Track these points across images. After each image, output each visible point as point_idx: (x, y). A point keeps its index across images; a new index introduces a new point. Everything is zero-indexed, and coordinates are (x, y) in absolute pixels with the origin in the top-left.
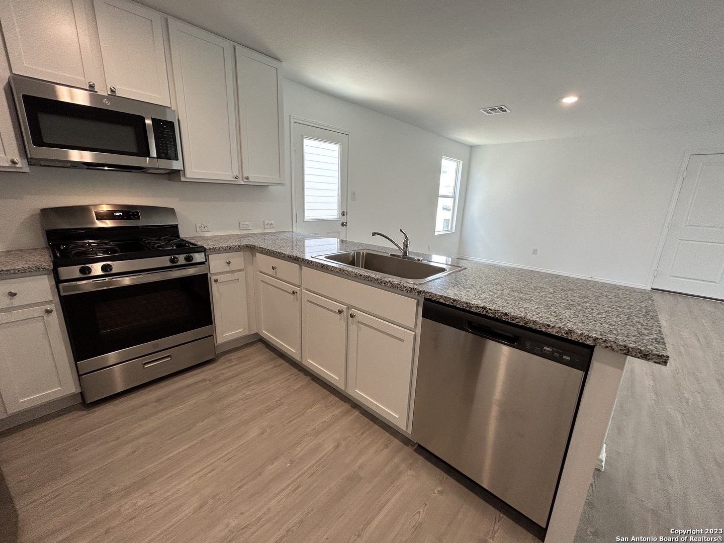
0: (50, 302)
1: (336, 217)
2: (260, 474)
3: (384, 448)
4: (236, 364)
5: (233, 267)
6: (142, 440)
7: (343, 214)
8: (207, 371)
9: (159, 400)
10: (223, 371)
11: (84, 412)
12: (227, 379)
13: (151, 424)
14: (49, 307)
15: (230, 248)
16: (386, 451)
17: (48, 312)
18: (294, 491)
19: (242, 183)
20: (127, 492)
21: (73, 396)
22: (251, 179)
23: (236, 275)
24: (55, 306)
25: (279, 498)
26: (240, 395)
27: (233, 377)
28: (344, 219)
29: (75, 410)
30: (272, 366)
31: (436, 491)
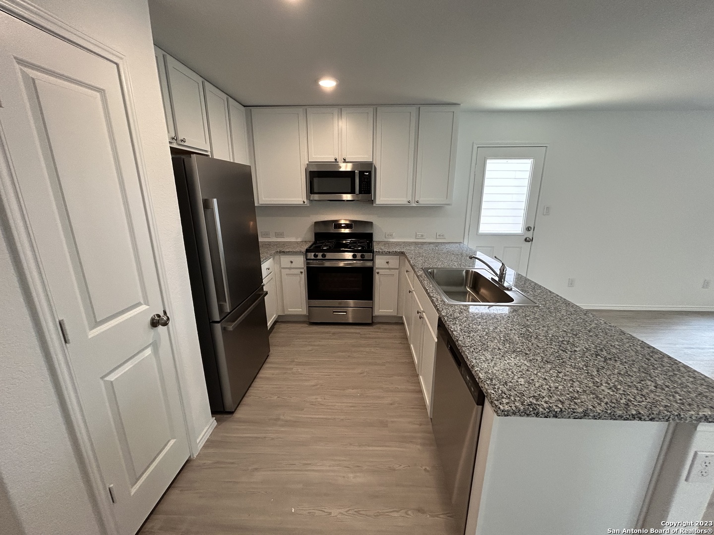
0: (303, 268)
1: (520, 232)
2: (344, 390)
3: (418, 424)
4: (381, 332)
5: (390, 266)
6: (316, 347)
7: (528, 229)
8: (364, 329)
9: (334, 334)
10: (371, 333)
11: (307, 325)
12: (370, 338)
13: (324, 342)
14: (303, 270)
15: (389, 252)
16: (417, 426)
17: (301, 273)
18: (351, 407)
19: (414, 205)
20: (299, 364)
21: (304, 316)
22: (421, 202)
23: (392, 272)
24: (304, 270)
25: (343, 404)
26: (367, 349)
27: (373, 338)
28: (529, 235)
29: (306, 323)
30: (399, 342)
31: (424, 468)
